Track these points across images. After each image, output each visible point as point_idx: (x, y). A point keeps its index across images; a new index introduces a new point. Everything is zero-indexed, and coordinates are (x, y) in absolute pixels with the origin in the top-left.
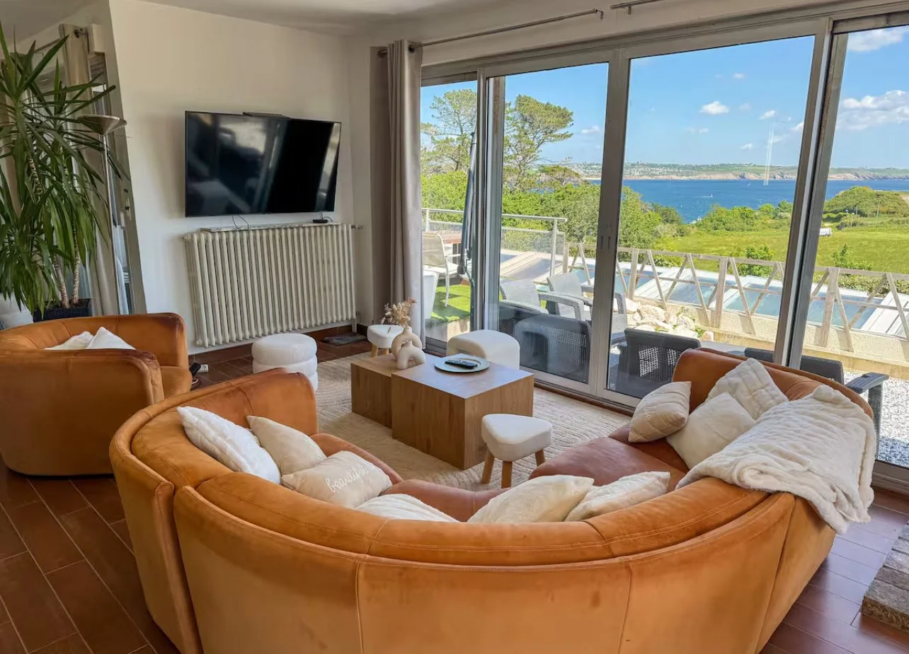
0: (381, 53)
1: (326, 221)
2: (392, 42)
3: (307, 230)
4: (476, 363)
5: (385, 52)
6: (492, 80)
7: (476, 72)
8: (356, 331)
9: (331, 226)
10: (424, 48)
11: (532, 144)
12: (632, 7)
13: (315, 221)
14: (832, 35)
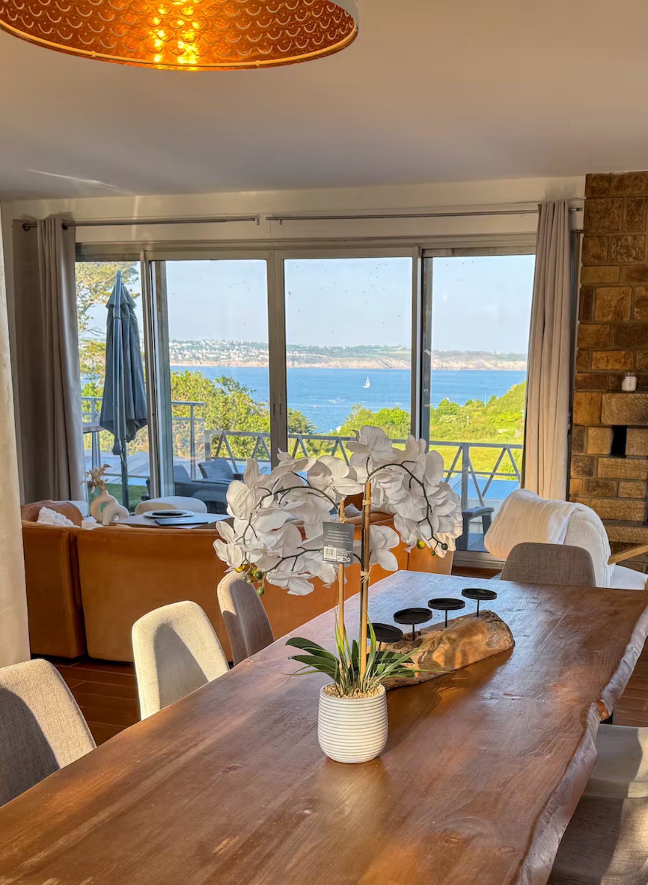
0: (27, 226)
2: (43, 218)
5: (34, 225)
6: (153, 263)
7: (138, 255)
10: (77, 227)
12: (284, 221)
14: (423, 258)
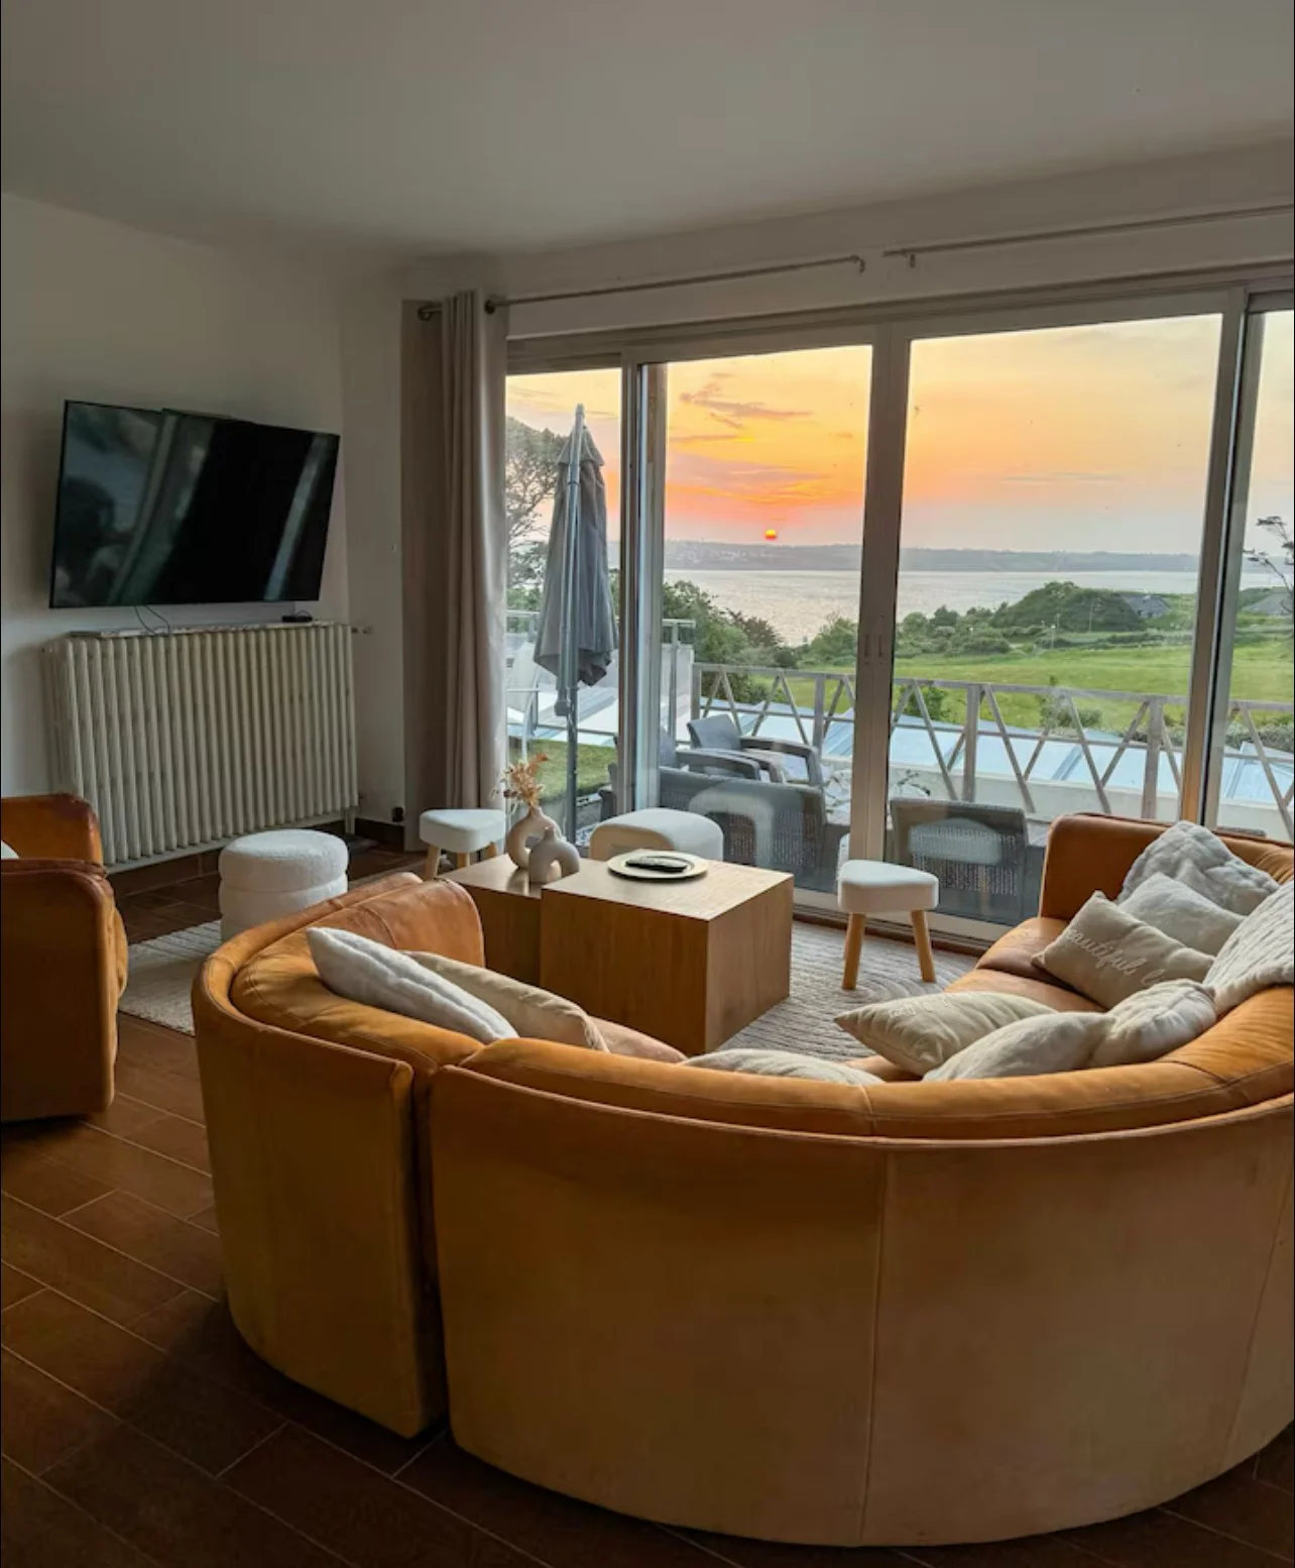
0: (427, 313)
1: (309, 619)
2: (452, 295)
3: (273, 635)
4: (684, 864)
5: (437, 309)
6: (645, 368)
7: (619, 354)
8: (353, 831)
9: (316, 627)
10: (512, 308)
11: (523, 501)
12: (919, 257)
13: (286, 619)
14: (1248, 313)
